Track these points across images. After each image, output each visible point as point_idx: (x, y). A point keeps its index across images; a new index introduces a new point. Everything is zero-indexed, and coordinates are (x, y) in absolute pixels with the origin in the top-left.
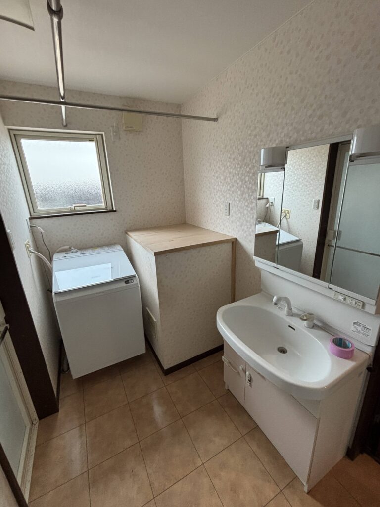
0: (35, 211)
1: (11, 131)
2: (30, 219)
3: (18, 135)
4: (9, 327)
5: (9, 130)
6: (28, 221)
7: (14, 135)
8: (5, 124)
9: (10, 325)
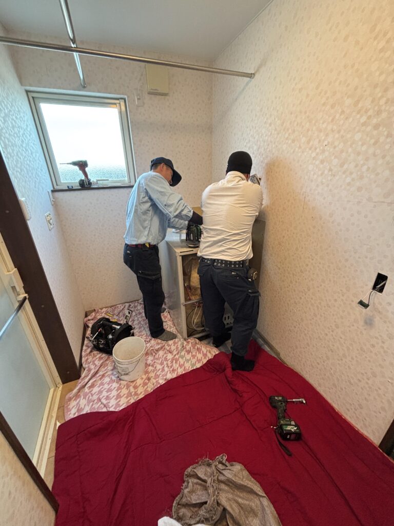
0: (58, 184)
1: (29, 93)
2: (53, 191)
3: (37, 98)
4: (27, 297)
5: (27, 92)
6: (50, 193)
7: (33, 98)
8: (22, 84)
9: (28, 295)
